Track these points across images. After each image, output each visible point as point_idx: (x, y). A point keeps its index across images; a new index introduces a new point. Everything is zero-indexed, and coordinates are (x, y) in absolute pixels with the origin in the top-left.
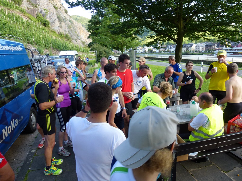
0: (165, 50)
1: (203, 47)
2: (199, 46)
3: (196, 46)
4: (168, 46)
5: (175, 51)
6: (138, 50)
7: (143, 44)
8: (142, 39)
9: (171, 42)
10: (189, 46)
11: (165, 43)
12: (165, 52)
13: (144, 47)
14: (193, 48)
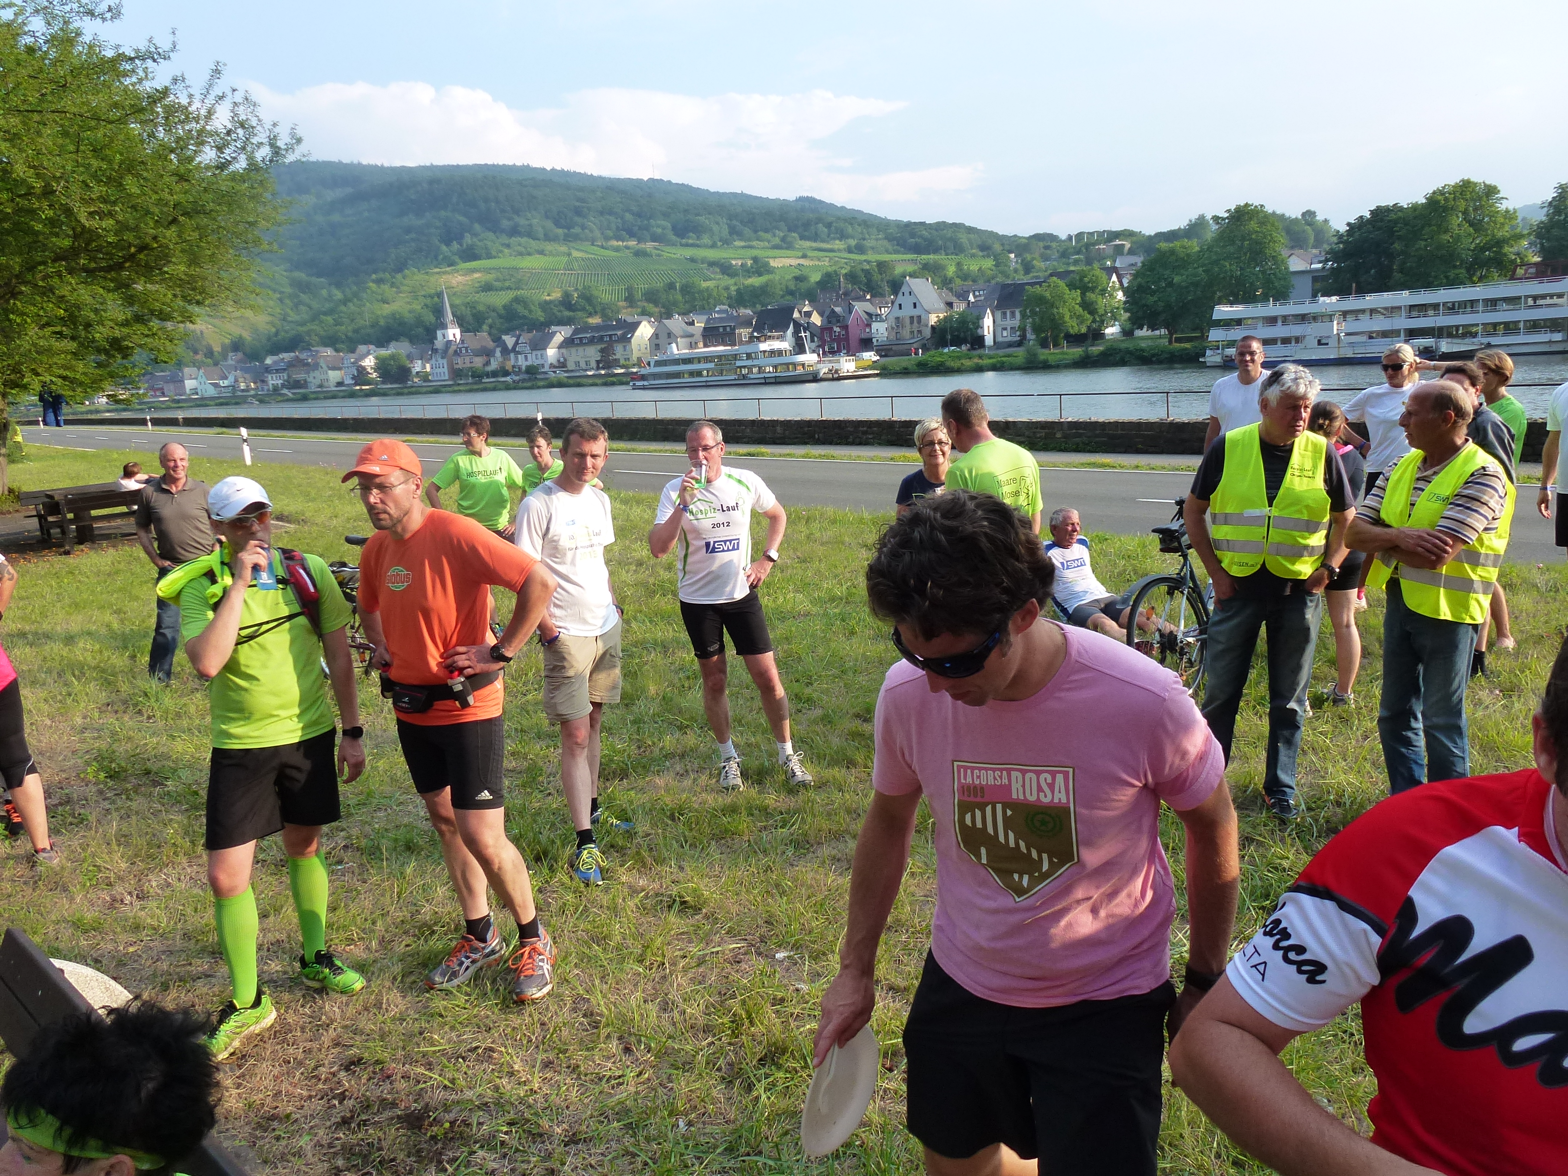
0: (488, 363)
1: (693, 340)
2: (669, 335)
3: (656, 335)
4: (504, 337)
5: (543, 365)
6: (316, 373)
7: (350, 328)
8: (343, 292)
9: (526, 313)
10: (619, 333)
11: (490, 320)
12: (488, 375)
13: (358, 351)
14: (643, 347)
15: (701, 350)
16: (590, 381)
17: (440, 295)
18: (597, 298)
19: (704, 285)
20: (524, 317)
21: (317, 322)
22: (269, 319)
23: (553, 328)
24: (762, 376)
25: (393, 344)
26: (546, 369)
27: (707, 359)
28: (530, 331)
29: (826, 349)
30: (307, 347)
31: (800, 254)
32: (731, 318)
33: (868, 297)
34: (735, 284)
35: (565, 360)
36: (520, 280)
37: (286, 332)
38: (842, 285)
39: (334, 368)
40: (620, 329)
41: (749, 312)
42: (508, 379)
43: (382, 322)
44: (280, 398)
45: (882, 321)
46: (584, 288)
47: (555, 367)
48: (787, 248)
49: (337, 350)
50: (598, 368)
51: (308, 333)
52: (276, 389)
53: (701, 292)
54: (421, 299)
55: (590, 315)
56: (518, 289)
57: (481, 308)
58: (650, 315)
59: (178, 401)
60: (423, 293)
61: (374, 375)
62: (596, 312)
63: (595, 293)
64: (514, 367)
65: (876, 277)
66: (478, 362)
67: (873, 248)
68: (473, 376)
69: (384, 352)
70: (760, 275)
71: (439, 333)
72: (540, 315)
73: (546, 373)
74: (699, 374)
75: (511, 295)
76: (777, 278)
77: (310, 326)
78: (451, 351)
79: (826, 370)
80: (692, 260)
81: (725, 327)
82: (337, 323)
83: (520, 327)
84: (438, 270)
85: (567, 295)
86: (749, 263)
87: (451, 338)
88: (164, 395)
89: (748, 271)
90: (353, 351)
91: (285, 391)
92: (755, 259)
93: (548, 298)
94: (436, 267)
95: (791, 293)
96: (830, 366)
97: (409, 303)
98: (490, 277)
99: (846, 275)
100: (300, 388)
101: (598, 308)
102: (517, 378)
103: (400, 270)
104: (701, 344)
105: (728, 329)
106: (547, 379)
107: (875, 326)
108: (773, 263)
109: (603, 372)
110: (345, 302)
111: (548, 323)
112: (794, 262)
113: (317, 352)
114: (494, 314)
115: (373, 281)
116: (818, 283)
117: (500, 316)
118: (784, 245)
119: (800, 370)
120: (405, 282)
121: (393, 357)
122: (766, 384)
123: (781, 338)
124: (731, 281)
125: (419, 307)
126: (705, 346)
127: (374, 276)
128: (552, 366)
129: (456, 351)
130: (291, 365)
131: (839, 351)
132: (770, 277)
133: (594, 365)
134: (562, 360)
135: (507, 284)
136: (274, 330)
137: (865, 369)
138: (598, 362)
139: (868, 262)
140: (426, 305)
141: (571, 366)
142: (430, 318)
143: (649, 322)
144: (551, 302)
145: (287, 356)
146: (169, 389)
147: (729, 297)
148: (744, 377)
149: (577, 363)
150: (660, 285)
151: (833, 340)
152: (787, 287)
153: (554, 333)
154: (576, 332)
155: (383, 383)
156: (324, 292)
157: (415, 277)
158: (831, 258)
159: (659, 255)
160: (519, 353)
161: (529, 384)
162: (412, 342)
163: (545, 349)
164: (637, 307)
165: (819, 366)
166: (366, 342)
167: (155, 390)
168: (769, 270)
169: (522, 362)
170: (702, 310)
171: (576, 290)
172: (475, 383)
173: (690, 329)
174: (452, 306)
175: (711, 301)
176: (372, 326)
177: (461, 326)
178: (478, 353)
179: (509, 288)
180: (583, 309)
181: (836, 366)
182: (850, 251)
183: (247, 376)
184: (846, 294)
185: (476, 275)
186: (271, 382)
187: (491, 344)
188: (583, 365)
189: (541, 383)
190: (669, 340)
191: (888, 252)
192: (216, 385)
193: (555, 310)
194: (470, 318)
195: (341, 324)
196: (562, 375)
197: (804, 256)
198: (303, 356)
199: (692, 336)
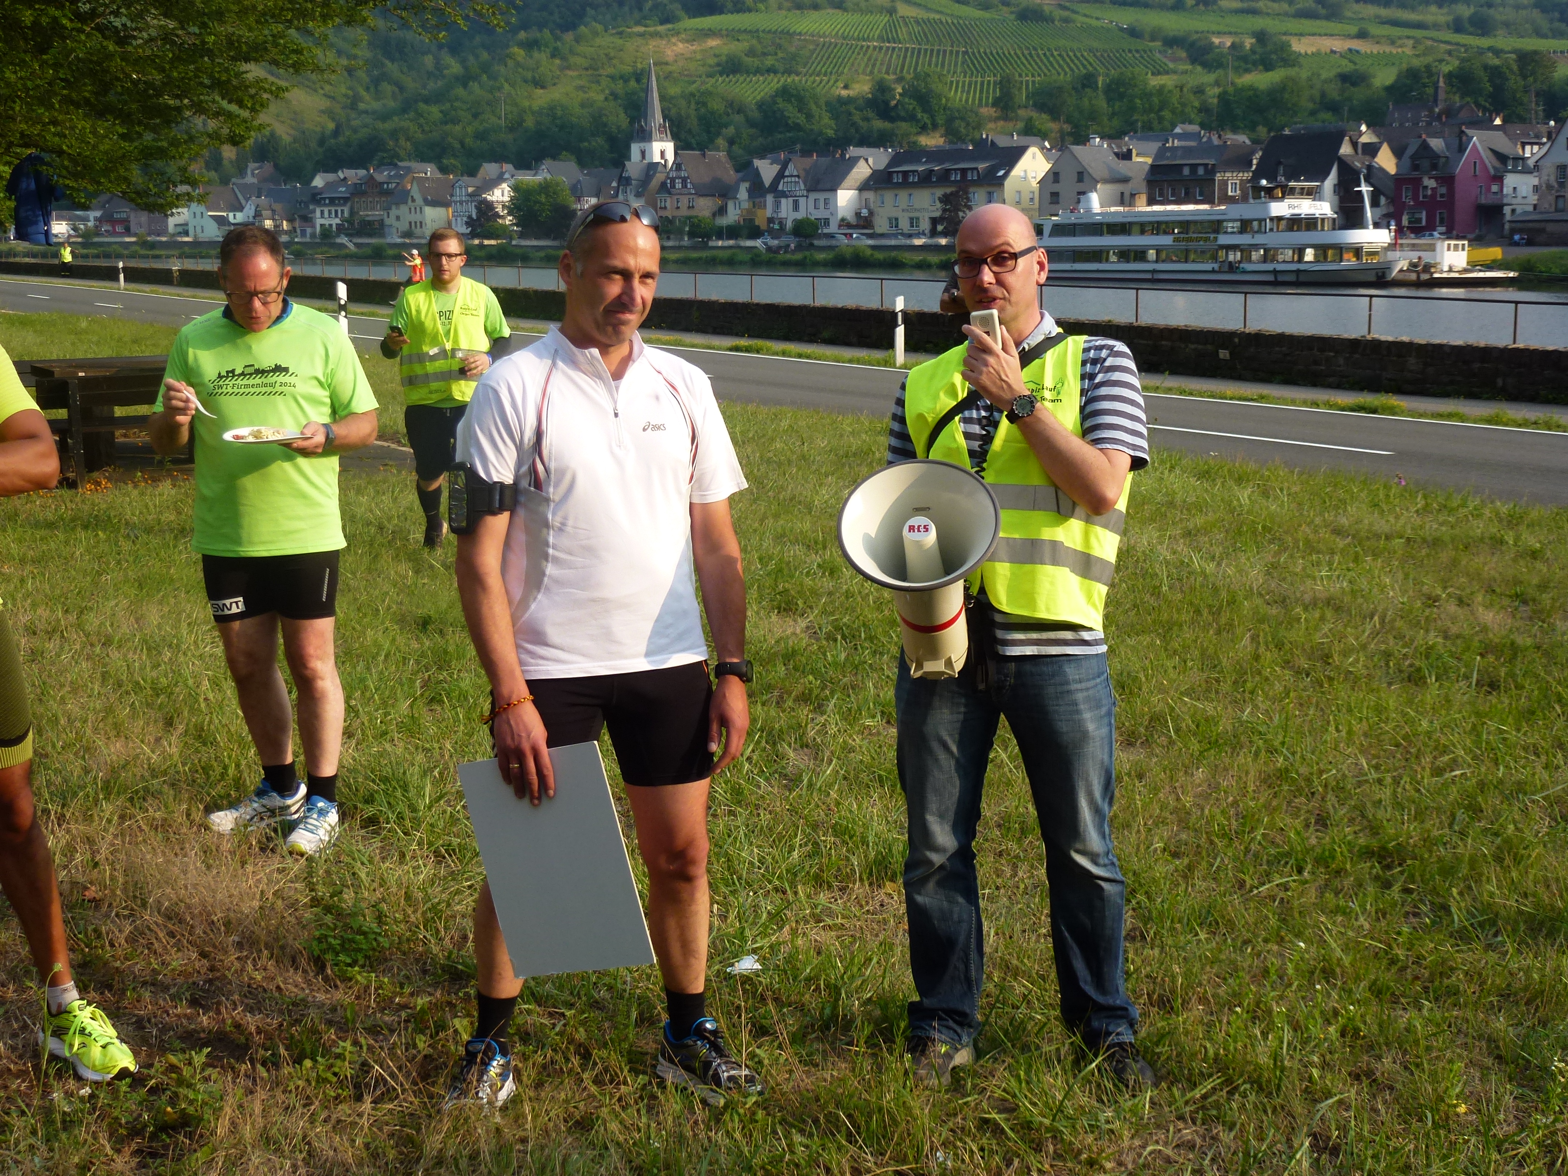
0: (722, 211)
1: (1127, 188)
2: (1081, 176)
3: (1054, 176)
4: (757, 163)
5: (827, 222)
6: (403, 210)
7: (469, 129)
8: (463, 62)
9: (801, 119)
10: (982, 166)
11: (731, 130)
12: (720, 233)
13: (482, 173)
14: (1026, 197)
15: (1143, 208)
16: (918, 257)
17: (640, 76)
18: (939, 97)
19: (1155, 82)
20: (797, 127)
21: (412, 115)
22: (325, 103)
23: (853, 151)
24: (1269, 267)
25: (547, 163)
26: (833, 228)
27: (1158, 226)
28: (806, 153)
29: (1405, 222)
30: (391, 162)
31: (1354, 30)
32: (1208, 149)
33: (1498, 122)
34: (1217, 83)
35: (871, 213)
36: (794, 57)
37: (355, 131)
38: (1442, 95)
39: (434, 203)
40: (984, 159)
41: (1243, 139)
42: (758, 243)
43: (530, 122)
44: (333, 252)
45: (1527, 171)
46: (917, 77)
47: (849, 226)
48: (1328, 18)
49: (444, 170)
50: (934, 233)
51: (394, 134)
52: (326, 233)
53: (1147, 95)
54: (604, 82)
55: (924, 129)
56: (789, 72)
57: (717, 105)
58: (1043, 135)
59: (153, 246)
60: (610, 71)
61: (508, 221)
62: (935, 127)
63: (937, 87)
64: (770, 220)
65: (1514, 82)
66: (704, 207)
67: (1507, 25)
68: (692, 234)
69: (529, 178)
70: (1268, 66)
71: (635, 149)
72: (827, 125)
73: (831, 236)
74: (1140, 255)
75: (774, 83)
76: (1304, 74)
77: (396, 122)
78: (655, 183)
79: (1403, 264)
80: (1133, 32)
81: (1194, 167)
82: (449, 119)
83: (788, 146)
84: (641, 29)
85: (882, 88)
86: (1249, 42)
87: (657, 159)
88: (128, 232)
89: (1244, 59)
90: (472, 172)
91: (343, 240)
92: (1261, 37)
93: (844, 93)
94: (638, 23)
95: (1333, 107)
96: (1414, 256)
97: (581, 88)
98: (737, 48)
99: (1450, 76)
100: (370, 235)
101: (940, 120)
102: (775, 242)
103: (569, 26)
104: (1143, 198)
105: (1201, 171)
106: (831, 248)
107: (1511, 180)
108: (1299, 46)
109: (943, 241)
110: (464, 80)
111: (843, 142)
112: (1339, 45)
113: (409, 170)
114: (738, 118)
115: (521, 45)
116: (1389, 89)
117: (751, 123)
118: (1323, 12)
119: (1349, 262)
120: (582, 48)
121: (545, 188)
122: (1275, 283)
123: (1312, 194)
124: (1209, 78)
125: (601, 97)
126: (1151, 202)
127: (522, 35)
128: (844, 223)
129: (663, 184)
130: (358, 191)
131: (1430, 228)
132: (1291, 72)
133: (925, 225)
134: (865, 213)
135: (769, 61)
136: (331, 126)
137: (1489, 267)
138: (934, 221)
139: (1497, 52)
140: (615, 96)
141: (881, 225)
142: (619, 119)
143: (1042, 148)
144: (849, 100)
145: (353, 175)
146: (140, 220)
147: (1204, 109)
148: (1232, 268)
149: (894, 222)
150: (1063, 77)
151: (1419, 205)
152: (1323, 95)
153: (854, 161)
154: (895, 160)
155: (522, 235)
156: (428, 61)
157: (598, 41)
158: (1417, 42)
159: (1066, 20)
160: (784, 195)
161: (798, 256)
162: (581, 164)
163: (834, 189)
164: (1017, 118)
165: (1391, 256)
166: (498, 157)
167: (113, 222)
168: (1288, 59)
169: (787, 212)
170: (1148, 131)
171: (900, 79)
172: (693, 248)
173: (1123, 167)
174: (662, 98)
175: (1166, 114)
176: (511, 129)
177: (675, 137)
178: (703, 192)
179: (771, 70)
180: (911, 118)
181: (1427, 257)
182: (1458, 27)
183: (278, 207)
184: (1449, 112)
185: (713, 43)
186: (319, 222)
187: (730, 175)
188: (904, 225)
189: (821, 256)
190: (1081, 187)
191: (1539, 34)
192: (221, 221)
193: (857, 117)
194: (693, 123)
195: (455, 121)
196: (862, 242)
197: (1362, 35)
198: (382, 176)
199: (1125, 180)
